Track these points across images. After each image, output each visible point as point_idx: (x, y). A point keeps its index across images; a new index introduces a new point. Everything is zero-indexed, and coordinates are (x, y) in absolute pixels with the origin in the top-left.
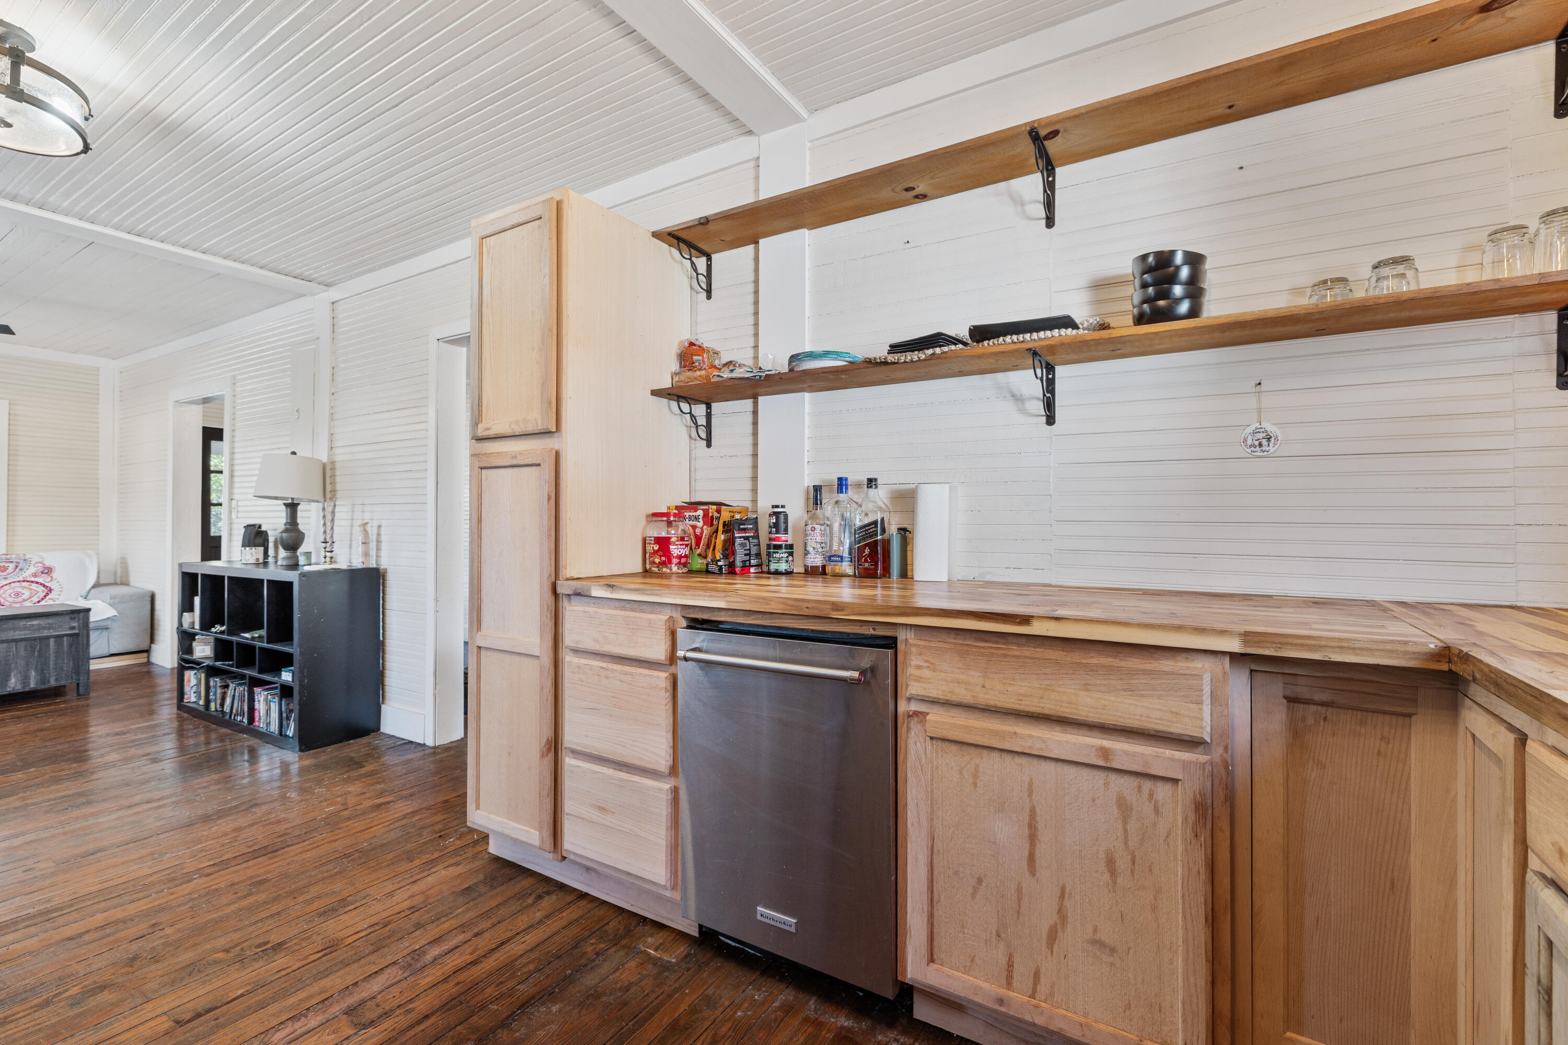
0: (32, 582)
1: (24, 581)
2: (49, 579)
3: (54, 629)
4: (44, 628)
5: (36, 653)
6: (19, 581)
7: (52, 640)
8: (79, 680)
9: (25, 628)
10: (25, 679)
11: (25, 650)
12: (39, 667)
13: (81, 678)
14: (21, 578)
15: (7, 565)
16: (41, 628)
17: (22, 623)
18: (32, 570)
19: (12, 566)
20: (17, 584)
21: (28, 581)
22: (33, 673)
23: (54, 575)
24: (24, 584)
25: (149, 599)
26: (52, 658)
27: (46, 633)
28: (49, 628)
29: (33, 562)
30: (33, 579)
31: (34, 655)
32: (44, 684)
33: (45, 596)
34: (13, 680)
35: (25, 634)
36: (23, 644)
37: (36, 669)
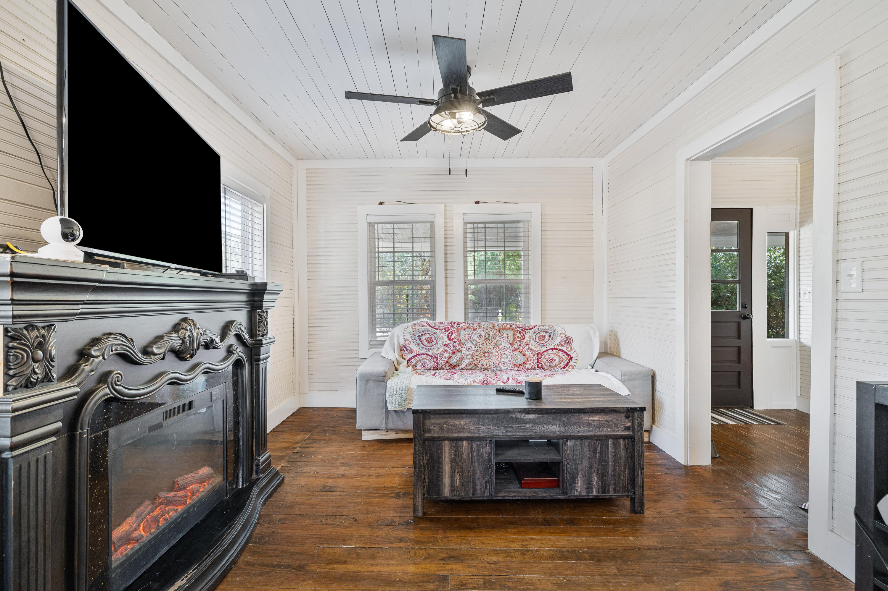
0: (560, 350)
1: (555, 349)
2: (569, 349)
3: (612, 428)
4: (603, 426)
5: (598, 455)
6: (552, 349)
7: (610, 441)
8: (634, 493)
9: (589, 424)
10: (589, 486)
11: (589, 451)
12: (600, 471)
13: (636, 493)
14: (552, 347)
15: (544, 335)
16: (601, 425)
17: (586, 417)
18: (559, 340)
19: (547, 335)
20: (551, 351)
21: (557, 349)
22: (595, 479)
23: (573, 345)
24: (556, 351)
25: (650, 378)
26: (611, 463)
27: (605, 432)
28: (608, 426)
29: (559, 333)
30: (560, 348)
31: (596, 457)
32: (604, 492)
33: (568, 363)
34: (579, 484)
35: (589, 431)
36: (586, 442)
37: (597, 474)
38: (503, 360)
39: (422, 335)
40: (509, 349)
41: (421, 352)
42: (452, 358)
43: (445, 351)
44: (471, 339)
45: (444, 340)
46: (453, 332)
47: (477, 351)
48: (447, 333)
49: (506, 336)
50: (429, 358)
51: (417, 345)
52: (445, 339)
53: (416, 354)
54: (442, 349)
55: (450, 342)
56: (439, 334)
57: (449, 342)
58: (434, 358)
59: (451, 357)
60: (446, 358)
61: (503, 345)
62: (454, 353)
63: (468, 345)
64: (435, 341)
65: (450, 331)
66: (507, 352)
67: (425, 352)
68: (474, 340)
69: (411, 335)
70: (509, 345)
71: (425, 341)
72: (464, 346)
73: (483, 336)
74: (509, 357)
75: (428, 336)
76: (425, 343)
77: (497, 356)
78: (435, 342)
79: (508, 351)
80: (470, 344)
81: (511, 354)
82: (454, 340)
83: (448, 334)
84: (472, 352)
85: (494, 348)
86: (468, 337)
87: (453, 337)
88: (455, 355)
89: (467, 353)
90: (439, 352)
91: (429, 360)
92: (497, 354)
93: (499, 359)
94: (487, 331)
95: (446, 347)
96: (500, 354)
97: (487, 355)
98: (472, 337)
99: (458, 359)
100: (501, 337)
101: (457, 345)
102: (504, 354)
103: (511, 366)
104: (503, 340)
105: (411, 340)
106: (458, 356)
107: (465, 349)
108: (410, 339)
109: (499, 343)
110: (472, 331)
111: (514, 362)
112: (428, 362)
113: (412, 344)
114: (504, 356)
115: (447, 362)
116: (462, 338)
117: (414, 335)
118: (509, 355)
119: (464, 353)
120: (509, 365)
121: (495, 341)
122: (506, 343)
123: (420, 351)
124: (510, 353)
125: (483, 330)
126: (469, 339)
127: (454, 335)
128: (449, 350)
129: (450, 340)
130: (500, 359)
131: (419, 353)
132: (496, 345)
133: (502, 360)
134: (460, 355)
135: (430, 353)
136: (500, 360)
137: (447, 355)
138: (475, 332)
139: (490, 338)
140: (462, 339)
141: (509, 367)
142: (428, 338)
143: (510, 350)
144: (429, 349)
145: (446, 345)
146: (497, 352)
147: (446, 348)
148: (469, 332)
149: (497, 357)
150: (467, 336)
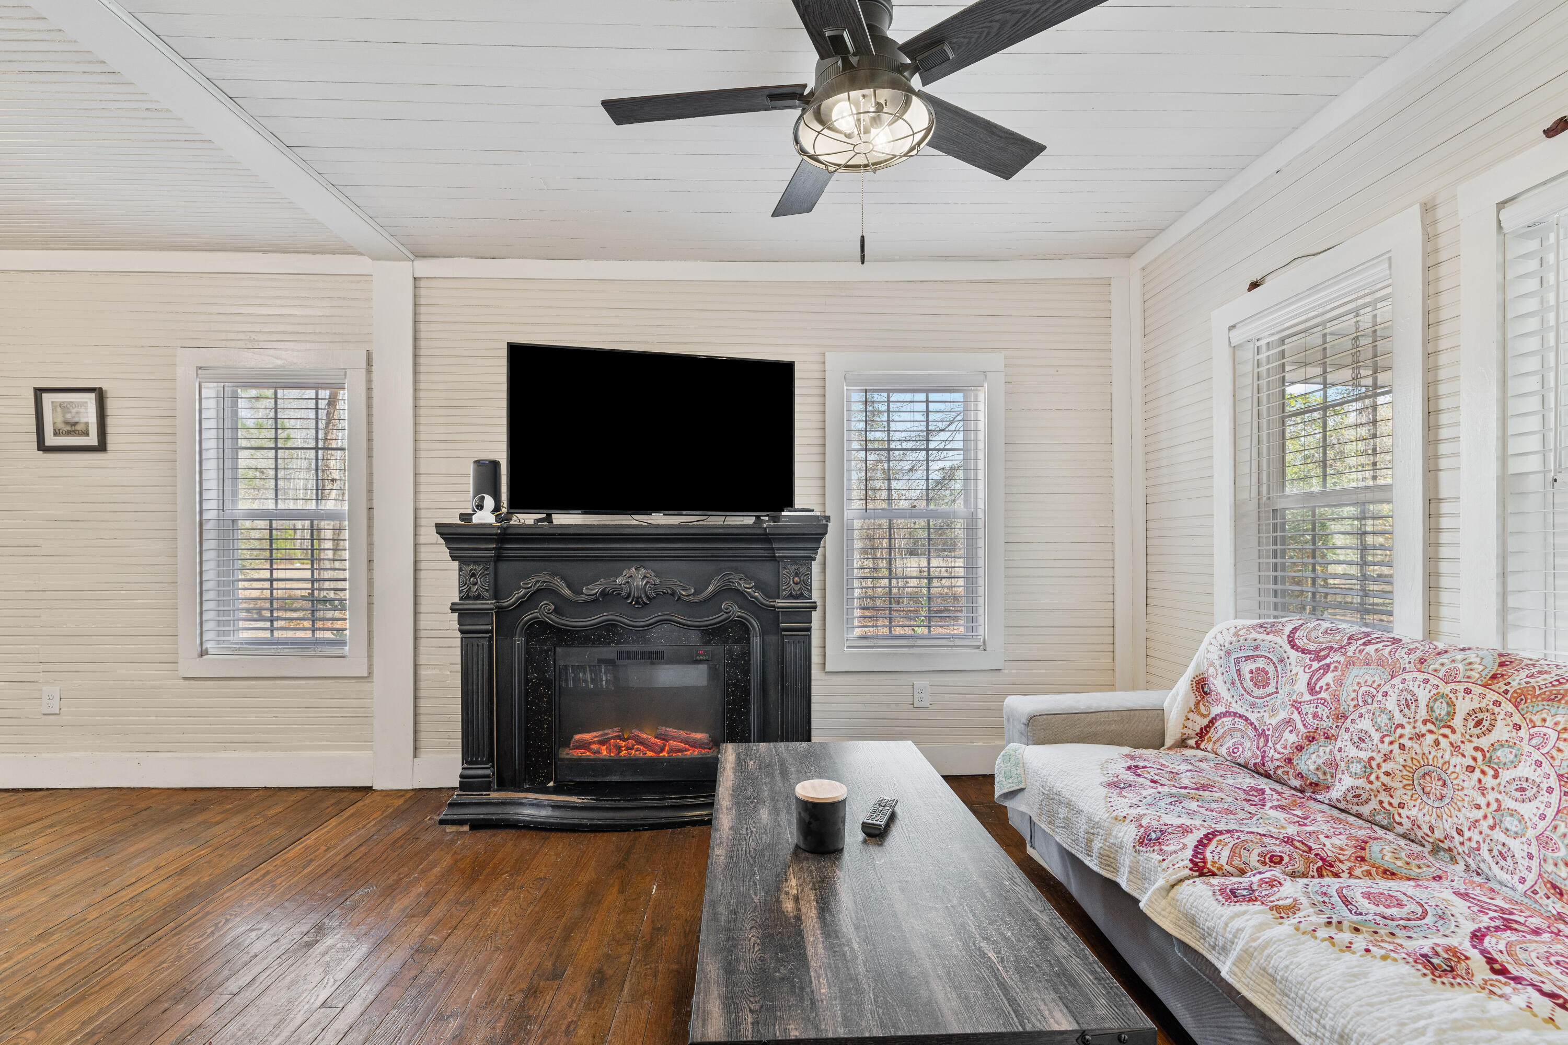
38: (1502, 838)
39: (1248, 658)
40: (1545, 797)
41: (1236, 708)
42: (1305, 755)
43: (1289, 722)
44: (1375, 705)
45: (1295, 688)
46: (1332, 667)
47: (1387, 758)
48: (1316, 665)
49: (1553, 735)
50: (1251, 733)
51: (1228, 685)
52: (1301, 685)
53: (1224, 710)
54: (1283, 715)
55: (1310, 698)
56: (1294, 663)
57: (1307, 697)
58: (1260, 736)
59: (1300, 748)
60: (1285, 748)
61: (1525, 770)
62: (1312, 739)
63: (1360, 726)
64: (1273, 683)
65: (1328, 661)
66: (1527, 810)
67: (1241, 711)
68: (1383, 711)
69: (1222, 653)
70: (1553, 782)
71: (1248, 676)
72: (1348, 723)
73: (1423, 703)
74: (1531, 833)
75: (1260, 663)
76: (1249, 684)
77: (1478, 807)
78: (1271, 689)
79: (1536, 803)
80: (1365, 724)
81: (1542, 825)
82: (1323, 695)
83: (1315, 672)
84: (1369, 754)
85: (1471, 769)
86: (1366, 692)
87: (1322, 683)
88: (1313, 747)
89: (1352, 752)
90: (1274, 721)
91: (1250, 738)
92: (1482, 801)
93: (1484, 825)
94: (1446, 689)
95: (1296, 712)
96: (1494, 806)
97: (1435, 787)
98: (1379, 697)
99: (1320, 762)
100: (1523, 733)
101: (1323, 711)
102: (1512, 813)
103: (1531, 878)
104: (1527, 748)
105: (1218, 667)
106: (1321, 753)
107: (1347, 736)
108: (1217, 663)
109: (1503, 755)
110: (1386, 676)
111: (1549, 867)
112: (1247, 744)
113: (1220, 677)
114: (1510, 823)
115: (1289, 761)
116: (1347, 694)
117: (1228, 653)
118: (1535, 827)
119: (1340, 750)
120: (1525, 873)
121: (1484, 742)
122: (1539, 764)
123: (1234, 705)
124: (1543, 817)
125: (1426, 681)
126: (1365, 703)
127: (1329, 678)
128: (1300, 726)
129: (1312, 690)
130: (1492, 828)
131: (1232, 710)
132: (1489, 762)
133: (1498, 835)
134: (1328, 750)
135: (1253, 717)
136: (1486, 831)
137: (1291, 738)
138: (1394, 681)
139: (1457, 722)
140: (1343, 697)
141: (1523, 880)
142: (1258, 669)
143: (1548, 805)
144: (1253, 705)
145: (1296, 706)
146: (1483, 790)
147: (1296, 716)
148: (1376, 678)
149: (1479, 814)
150: (1364, 689)
